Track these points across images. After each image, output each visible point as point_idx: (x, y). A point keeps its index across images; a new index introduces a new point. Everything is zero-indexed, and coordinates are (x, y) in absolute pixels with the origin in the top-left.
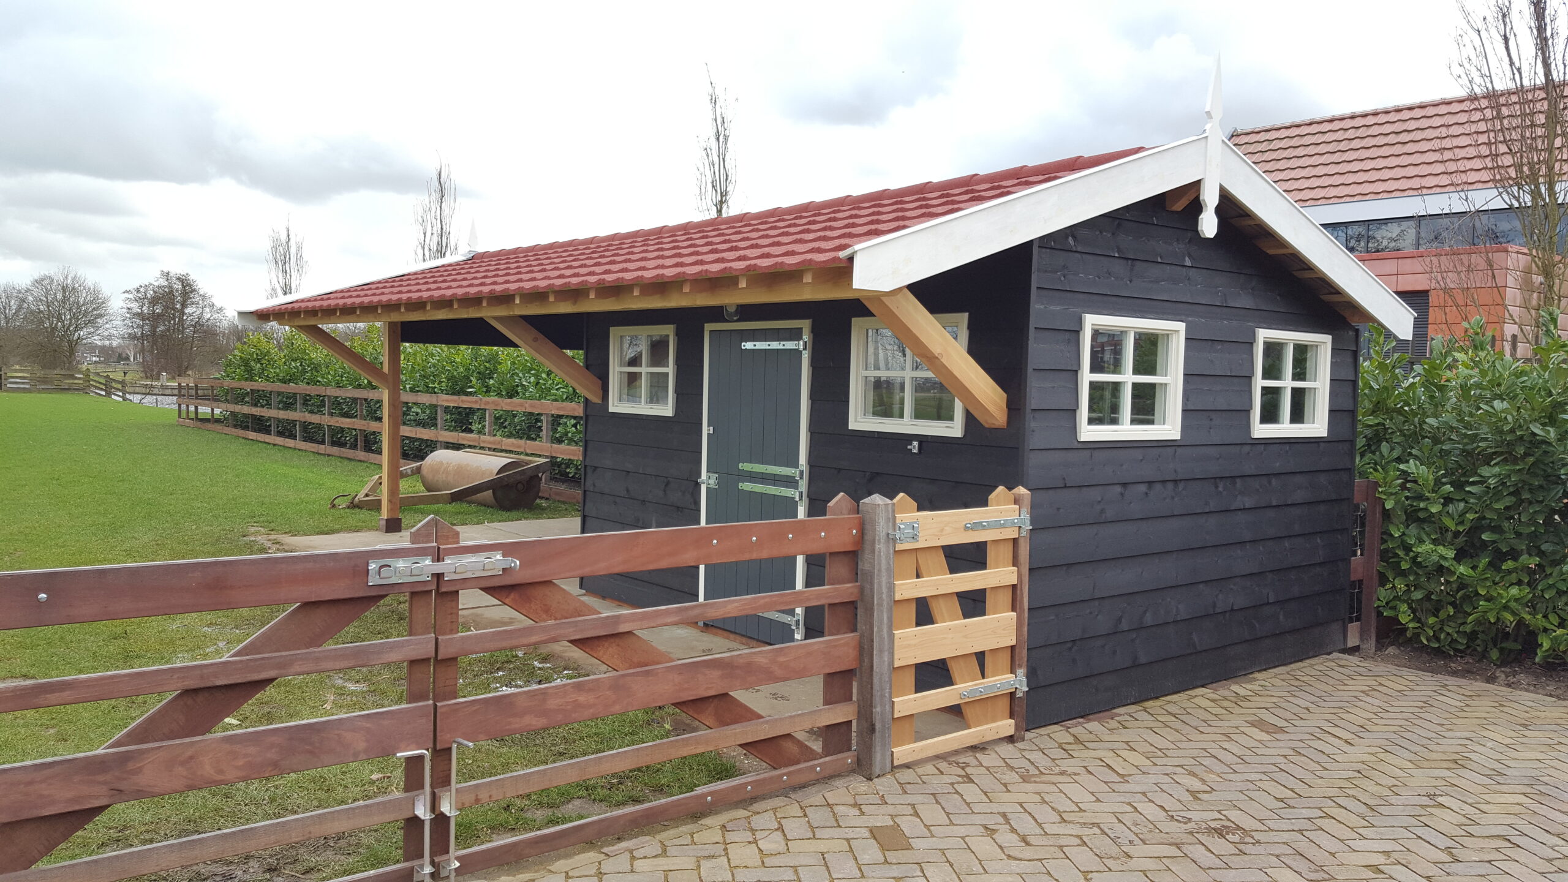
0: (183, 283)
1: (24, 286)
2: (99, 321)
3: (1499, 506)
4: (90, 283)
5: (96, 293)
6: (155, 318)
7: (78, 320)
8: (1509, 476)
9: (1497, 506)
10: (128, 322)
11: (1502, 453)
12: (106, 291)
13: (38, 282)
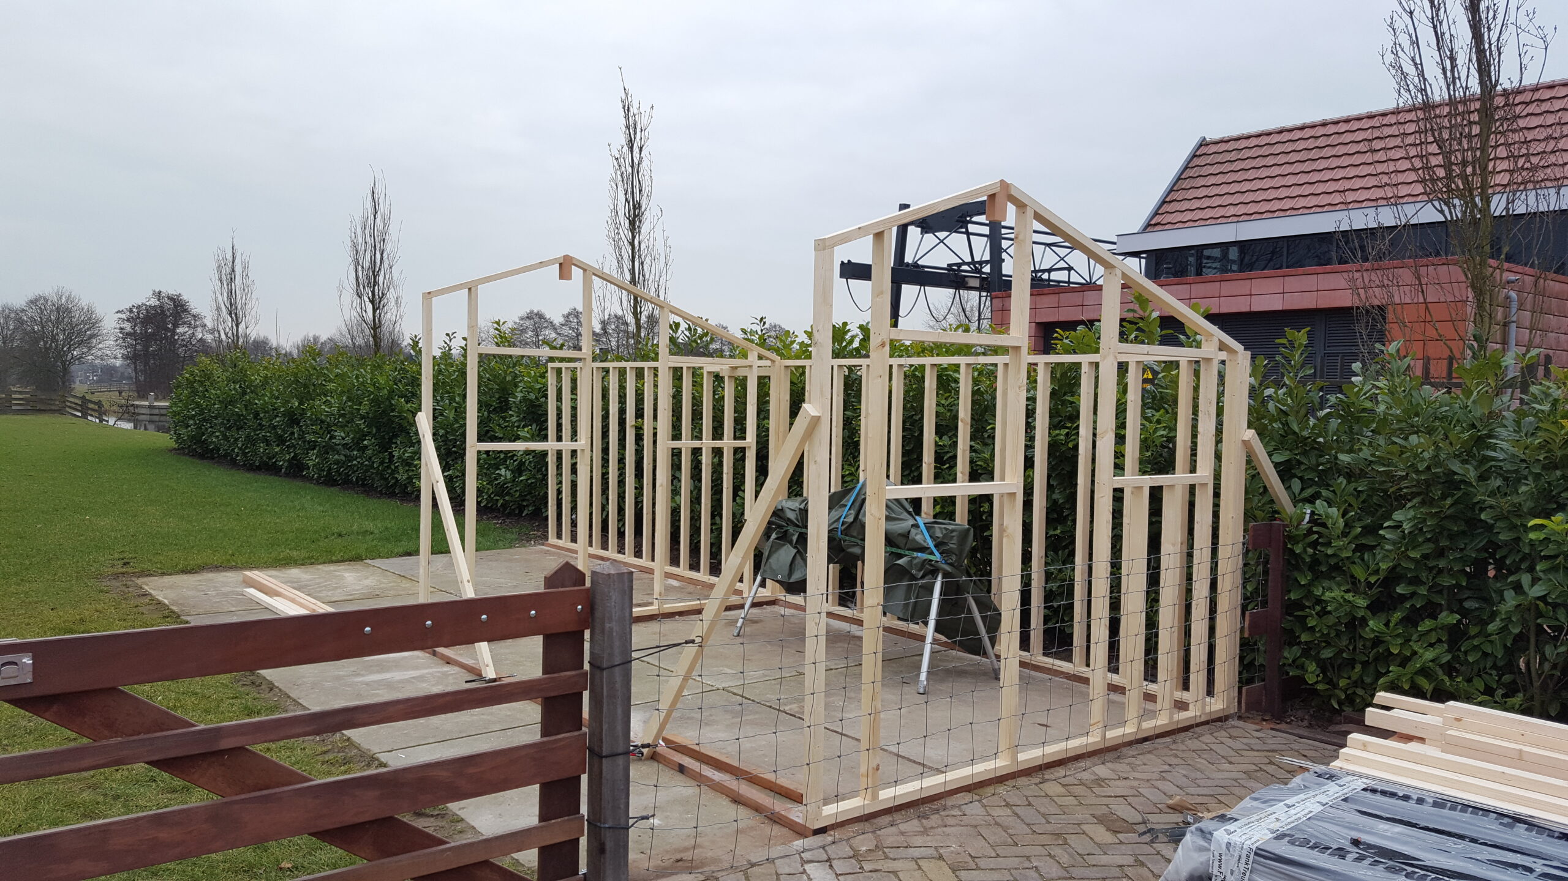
0: (175, 302)
1: (18, 307)
2: (94, 341)
3: (1415, 554)
4: (84, 304)
5: (90, 312)
6: (146, 339)
7: (71, 340)
8: (1425, 520)
9: (1412, 554)
10: (120, 341)
11: (1418, 494)
12: (99, 311)
13: (33, 302)
